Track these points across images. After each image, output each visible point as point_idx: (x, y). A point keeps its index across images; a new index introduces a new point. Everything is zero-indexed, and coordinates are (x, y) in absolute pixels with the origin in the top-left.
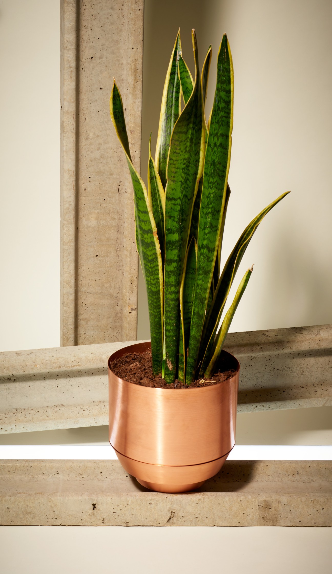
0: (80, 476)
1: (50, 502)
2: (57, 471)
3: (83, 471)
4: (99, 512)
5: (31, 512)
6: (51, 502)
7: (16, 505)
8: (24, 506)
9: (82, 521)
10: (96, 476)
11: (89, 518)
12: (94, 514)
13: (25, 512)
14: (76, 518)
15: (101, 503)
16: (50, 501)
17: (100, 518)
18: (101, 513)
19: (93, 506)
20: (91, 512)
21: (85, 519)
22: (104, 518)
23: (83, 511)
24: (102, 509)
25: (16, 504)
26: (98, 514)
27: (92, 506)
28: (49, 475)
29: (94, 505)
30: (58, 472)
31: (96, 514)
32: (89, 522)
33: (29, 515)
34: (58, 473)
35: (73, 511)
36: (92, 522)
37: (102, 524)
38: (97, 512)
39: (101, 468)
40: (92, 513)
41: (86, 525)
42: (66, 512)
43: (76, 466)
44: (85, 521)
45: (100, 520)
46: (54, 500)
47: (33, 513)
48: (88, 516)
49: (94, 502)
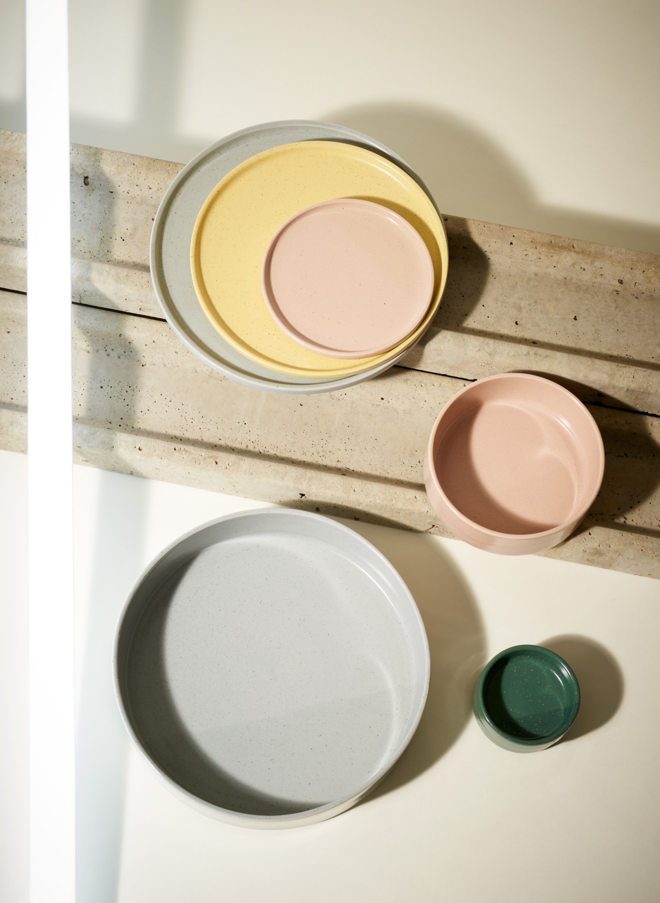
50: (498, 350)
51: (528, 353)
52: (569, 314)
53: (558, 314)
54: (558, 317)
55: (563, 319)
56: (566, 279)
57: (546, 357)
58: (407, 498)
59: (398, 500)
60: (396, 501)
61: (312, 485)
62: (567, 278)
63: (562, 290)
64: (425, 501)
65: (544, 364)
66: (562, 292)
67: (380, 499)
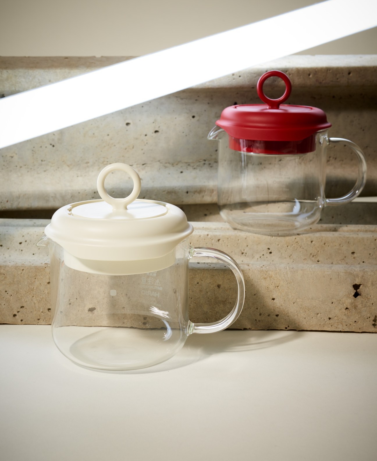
0: (313, 259)
1: (265, 278)
2: (269, 249)
3: (318, 249)
4: (366, 302)
5: (226, 301)
6: (268, 279)
7: (196, 285)
8: (212, 286)
9: (331, 321)
10: (343, 259)
11: (345, 315)
12: (355, 307)
13: (213, 300)
14: (319, 315)
15: (372, 284)
16: (266, 276)
17: (369, 315)
18: (371, 305)
19: (355, 289)
20: (350, 301)
21: (336, 318)
22: (376, 316)
23: (334, 301)
24: (372, 297)
25: (196, 283)
26: (365, 306)
27: (353, 289)
28: (253, 255)
29: (356, 287)
30: (270, 251)
31: (360, 306)
32: (344, 324)
33: (222, 306)
34: (271, 253)
35: (312, 299)
36: (351, 323)
37: (373, 329)
38: (362, 303)
39: (353, 244)
40: (351, 303)
41: (339, 330)
42: (298, 300)
43: (305, 240)
44: (337, 321)
45: (367, 320)
46: (273, 276)
47: (230, 303)
48: (344, 311)
49: (357, 279)
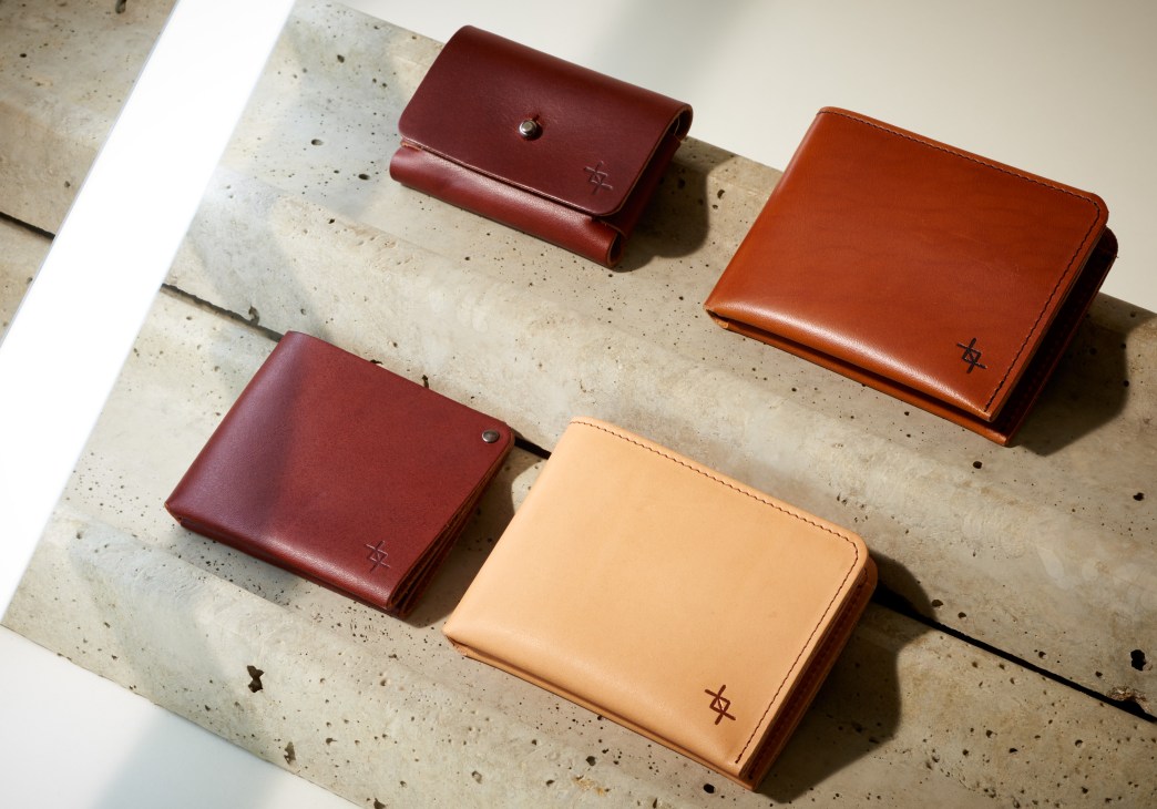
50: (888, 458)
51: (967, 484)
52: (1125, 485)
53: (1094, 478)
54: (1092, 482)
55: (1106, 489)
56: (1147, 421)
57: (1011, 503)
58: (512, 737)
59: (485, 734)
60: (478, 735)
61: (283, 642)
62: (1151, 422)
63: (1128, 439)
64: (554, 756)
65: (1000, 516)
66: (1127, 443)
67: (437, 718)
